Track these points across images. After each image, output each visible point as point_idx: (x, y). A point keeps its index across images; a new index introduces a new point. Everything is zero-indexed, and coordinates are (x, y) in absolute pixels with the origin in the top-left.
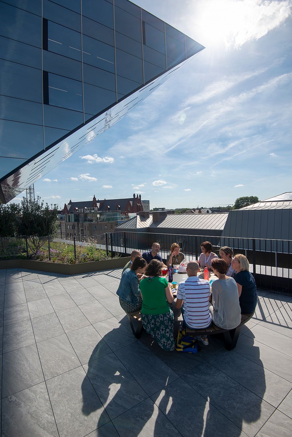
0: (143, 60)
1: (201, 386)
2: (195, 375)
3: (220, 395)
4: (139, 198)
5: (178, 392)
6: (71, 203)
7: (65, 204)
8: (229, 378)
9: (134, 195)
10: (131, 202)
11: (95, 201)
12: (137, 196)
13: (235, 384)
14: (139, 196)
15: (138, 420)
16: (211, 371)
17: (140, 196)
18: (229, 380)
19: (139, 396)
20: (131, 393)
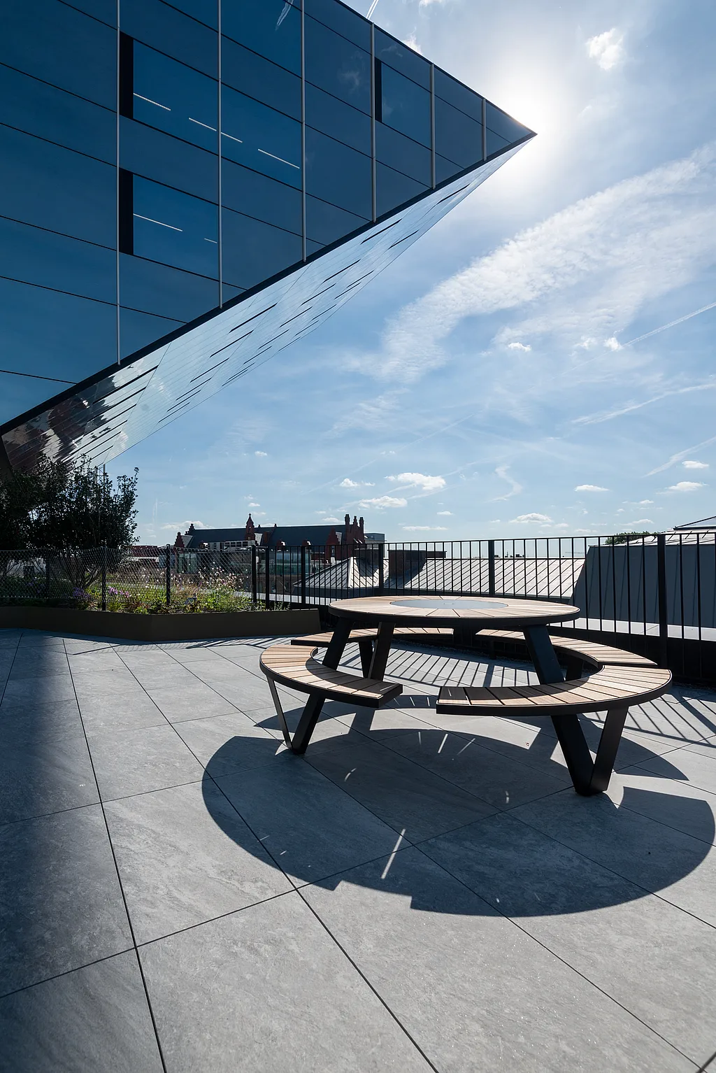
0: (375, 159)
1: (483, 873)
2: (467, 844)
3: (553, 905)
4: (359, 525)
5: (400, 883)
6: (192, 530)
7: (179, 533)
8: (587, 861)
9: (347, 518)
10: (339, 535)
11: (250, 530)
12: (355, 520)
13: (612, 879)
14: (358, 522)
15: (235, 954)
16: (522, 838)
17: (362, 520)
18: (586, 867)
19: (260, 884)
20: (236, 874)
